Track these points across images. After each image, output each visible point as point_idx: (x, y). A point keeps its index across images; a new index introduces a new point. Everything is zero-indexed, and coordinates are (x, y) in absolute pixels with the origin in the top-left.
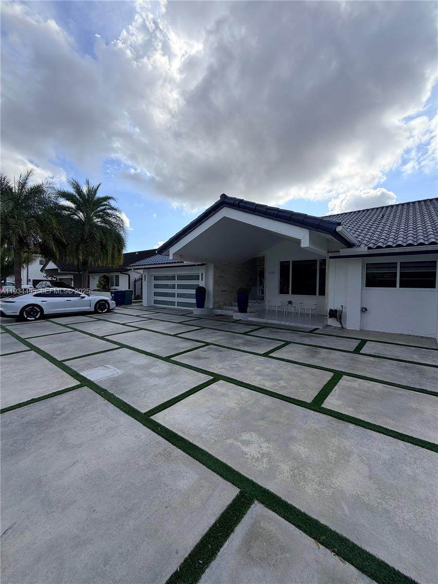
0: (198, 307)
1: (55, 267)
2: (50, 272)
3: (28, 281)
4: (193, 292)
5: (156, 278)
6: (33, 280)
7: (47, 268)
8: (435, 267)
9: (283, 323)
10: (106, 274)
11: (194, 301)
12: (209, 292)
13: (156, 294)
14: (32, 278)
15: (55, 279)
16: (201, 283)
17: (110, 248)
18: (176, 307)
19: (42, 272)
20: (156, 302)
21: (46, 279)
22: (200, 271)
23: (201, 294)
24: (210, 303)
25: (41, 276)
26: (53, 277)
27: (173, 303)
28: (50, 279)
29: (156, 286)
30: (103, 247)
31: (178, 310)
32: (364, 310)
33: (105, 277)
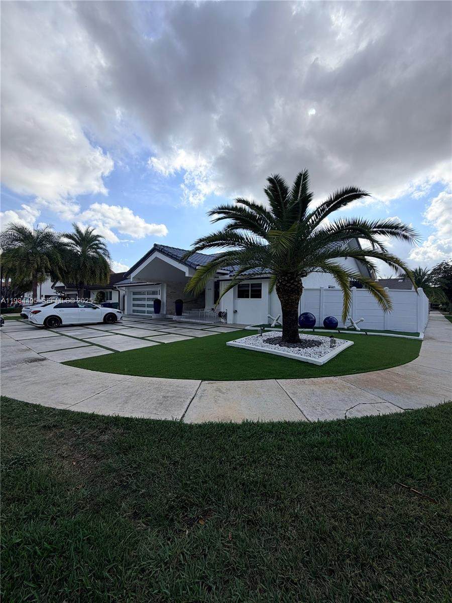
0: (155, 313)
1: (62, 285)
2: (59, 289)
3: (41, 296)
4: (152, 303)
5: (134, 294)
6: (45, 296)
7: (56, 285)
8: (261, 286)
9: (197, 321)
10: (102, 290)
11: (152, 309)
12: (163, 303)
13: (134, 305)
14: (44, 294)
15: (63, 295)
16: (159, 297)
17: (98, 272)
18: (146, 314)
19: (53, 289)
20: (134, 311)
21: (56, 295)
22: (158, 288)
23: (157, 304)
24: (164, 310)
25: (52, 292)
26: (62, 293)
27: (144, 312)
28: (59, 294)
29: (134, 299)
30: (93, 273)
31: (147, 316)
32: (235, 312)
33: (101, 293)
